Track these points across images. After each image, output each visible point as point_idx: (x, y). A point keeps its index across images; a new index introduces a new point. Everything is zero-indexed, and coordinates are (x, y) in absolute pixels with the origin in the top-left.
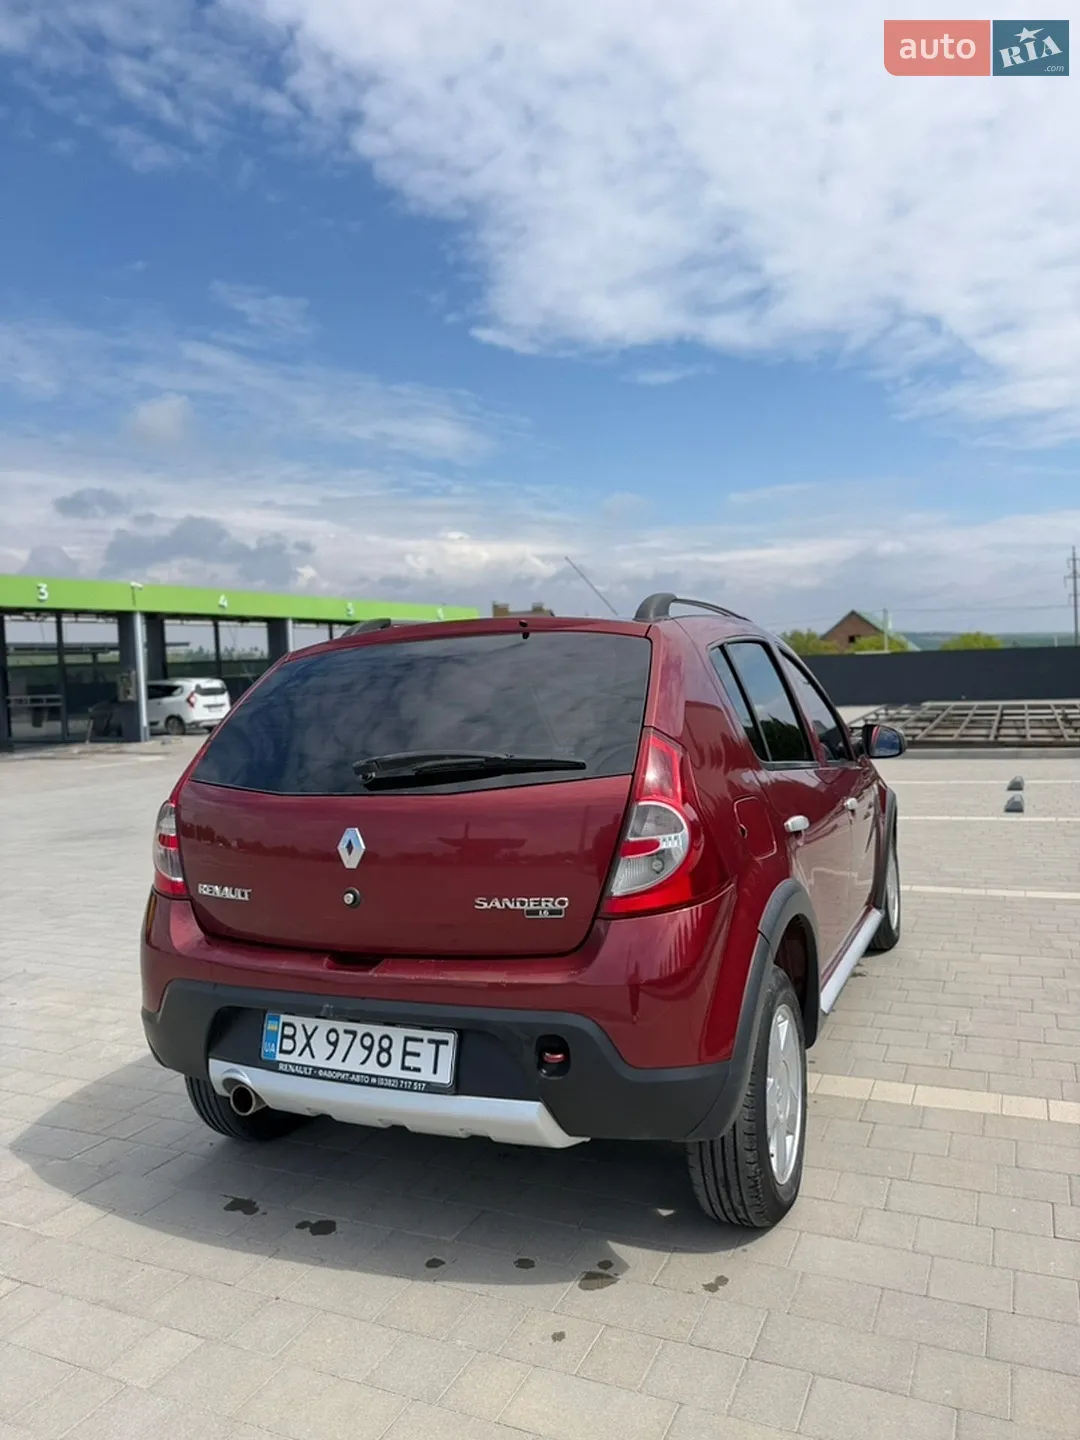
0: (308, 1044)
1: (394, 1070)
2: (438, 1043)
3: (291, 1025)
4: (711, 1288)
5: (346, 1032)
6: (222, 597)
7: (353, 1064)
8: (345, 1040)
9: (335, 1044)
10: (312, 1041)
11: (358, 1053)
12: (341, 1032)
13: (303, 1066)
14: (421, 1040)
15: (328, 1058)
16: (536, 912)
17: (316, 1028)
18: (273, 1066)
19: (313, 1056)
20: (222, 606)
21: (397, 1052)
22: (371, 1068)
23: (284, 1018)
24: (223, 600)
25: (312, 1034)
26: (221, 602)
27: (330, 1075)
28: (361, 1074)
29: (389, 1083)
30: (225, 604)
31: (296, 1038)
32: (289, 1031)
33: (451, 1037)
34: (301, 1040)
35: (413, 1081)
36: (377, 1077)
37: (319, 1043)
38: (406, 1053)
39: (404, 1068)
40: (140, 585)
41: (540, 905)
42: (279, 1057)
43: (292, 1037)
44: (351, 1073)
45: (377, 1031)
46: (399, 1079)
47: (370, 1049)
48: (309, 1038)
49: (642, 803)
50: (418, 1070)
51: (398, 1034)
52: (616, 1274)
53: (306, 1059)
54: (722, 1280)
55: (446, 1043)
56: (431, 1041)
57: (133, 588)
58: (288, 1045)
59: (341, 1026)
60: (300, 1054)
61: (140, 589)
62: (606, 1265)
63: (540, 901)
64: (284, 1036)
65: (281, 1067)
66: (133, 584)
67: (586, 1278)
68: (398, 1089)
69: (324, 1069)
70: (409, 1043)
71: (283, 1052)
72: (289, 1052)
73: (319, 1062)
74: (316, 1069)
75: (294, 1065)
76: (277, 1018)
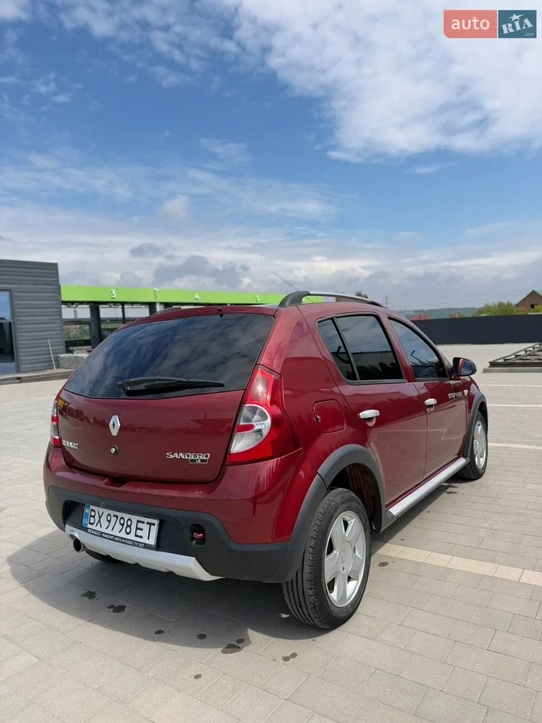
0: (99, 521)
1: (132, 537)
2: (151, 524)
3: (94, 511)
4: (286, 659)
5: (114, 516)
6: (197, 294)
7: (115, 532)
8: (114, 519)
9: (109, 521)
10: (101, 520)
11: (118, 526)
12: (112, 516)
13: (97, 531)
14: (144, 523)
15: (107, 528)
16: (194, 461)
17: (103, 513)
18: (86, 529)
19: (101, 527)
20: (197, 299)
21: (133, 527)
22: (123, 535)
23: (92, 507)
24: (197, 296)
25: (102, 515)
26: (196, 297)
27: (107, 536)
28: (118, 537)
29: (129, 542)
30: (198, 298)
32: (93, 514)
33: (156, 522)
34: (97, 518)
35: (139, 542)
36: (125, 539)
37: (104, 520)
38: (137, 528)
39: (136, 536)
40: (158, 290)
41: (196, 457)
42: (89, 526)
43: (94, 517)
44: (115, 536)
45: (127, 516)
46: (134, 541)
47: (123, 525)
48: (100, 517)
49: (247, 405)
50: (141, 537)
51: (135, 518)
52: (243, 647)
53: (98, 528)
54: (294, 655)
55: (154, 524)
56: (148, 523)
57: (155, 291)
58: (92, 520)
59: (113, 513)
60: (96, 525)
61: (158, 291)
62: (241, 641)
63: (196, 455)
64: (91, 516)
65: (89, 531)
66: (155, 289)
67: (227, 647)
68: (133, 545)
69: (105, 533)
70: (139, 523)
71: (90, 523)
72: (93, 524)
73: (103, 530)
74: (102, 533)
75: (94, 530)
76: (89, 507)
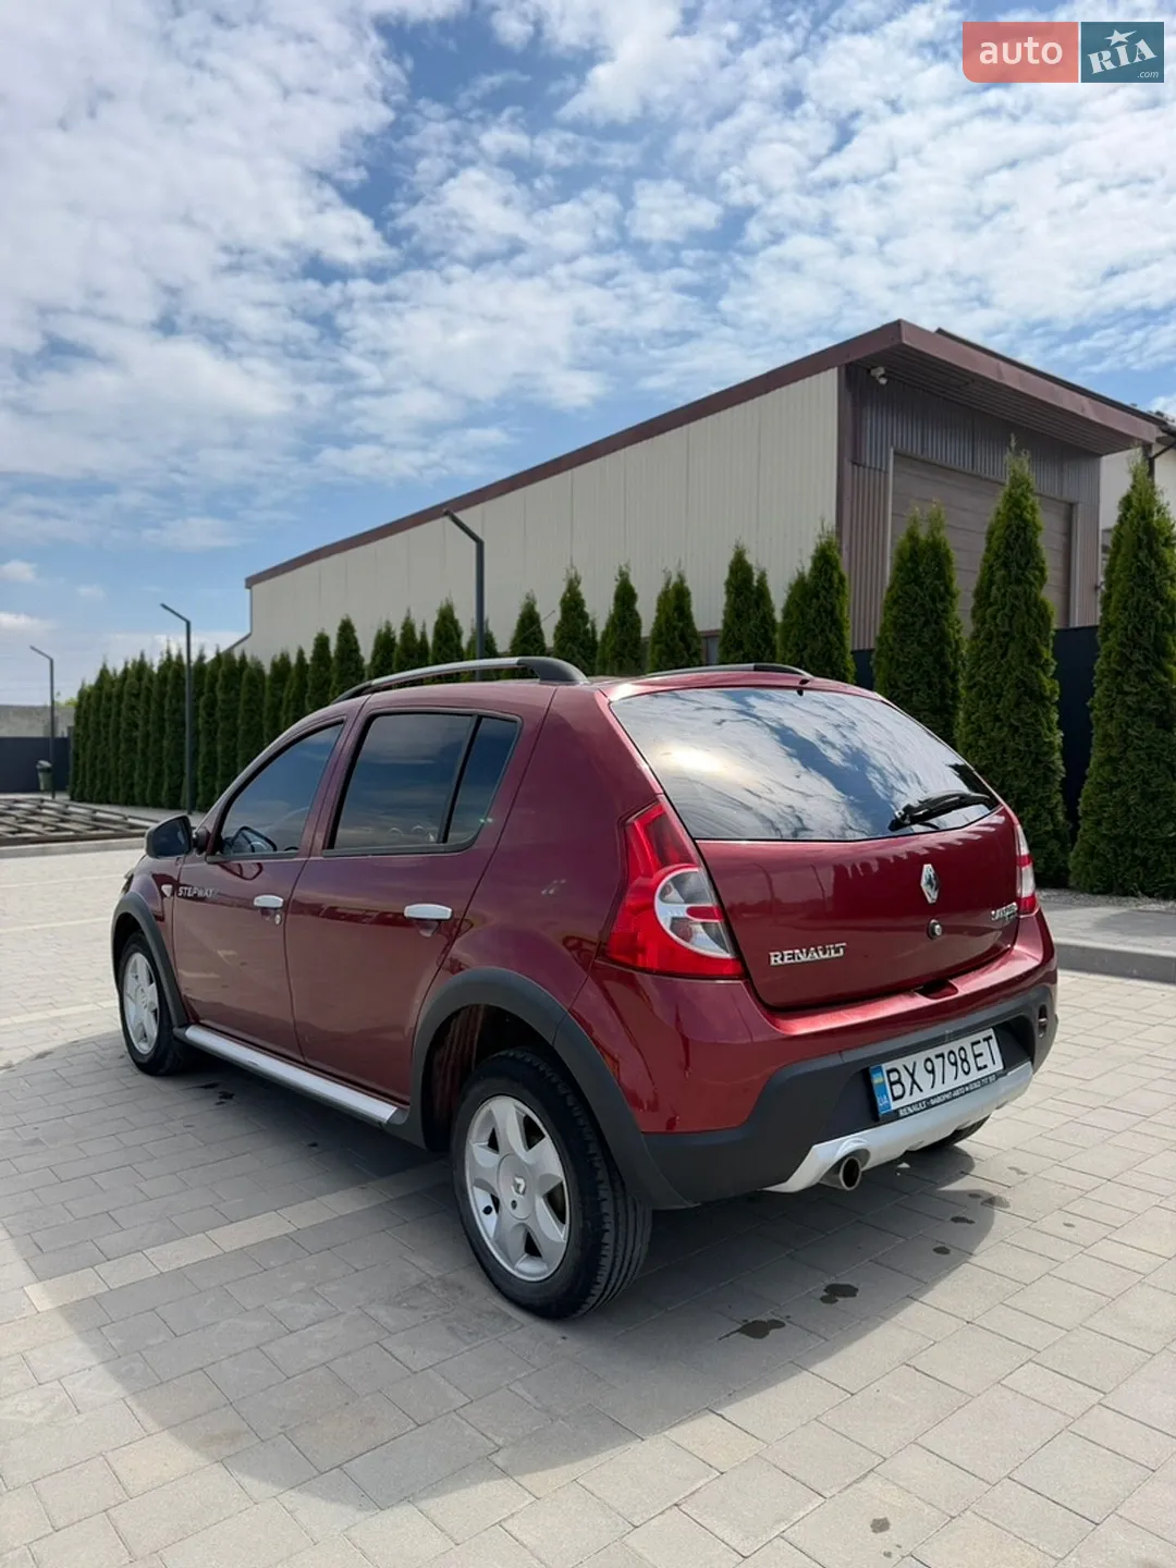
0: (914, 1082)
1: (975, 1075)
2: (987, 1039)
3: (895, 1070)
5: (937, 1057)
7: (951, 1084)
8: (938, 1062)
9: (932, 1072)
10: (916, 1077)
11: (951, 1070)
12: (934, 1058)
13: (918, 1103)
14: (979, 1042)
15: (932, 1087)
17: (915, 1064)
18: (895, 1116)
19: (921, 1090)
21: (971, 1059)
22: (963, 1080)
23: (886, 1066)
25: (911, 1071)
27: (939, 1100)
28: (957, 1088)
29: (976, 1086)
31: (903, 1080)
32: (894, 1077)
33: (990, 1032)
34: (907, 1080)
35: (987, 1076)
36: (967, 1085)
37: (922, 1077)
38: (976, 1056)
39: (979, 1069)
42: (895, 1105)
43: (899, 1081)
44: (952, 1091)
45: (954, 1046)
46: (979, 1080)
47: (955, 1064)
48: (912, 1075)
50: (985, 1067)
51: (966, 1042)
53: (918, 1096)
55: (990, 1037)
56: (983, 1040)
58: (898, 1090)
59: (931, 1053)
60: (911, 1094)
64: (892, 1084)
65: (902, 1113)
68: (982, 1086)
69: (933, 1098)
70: (975, 1047)
71: (895, 1099)
72: (901, 1097)
73: (928, 1093)
74: (928, 1100)
75: (910, 1105)
76: (880, 1070)
